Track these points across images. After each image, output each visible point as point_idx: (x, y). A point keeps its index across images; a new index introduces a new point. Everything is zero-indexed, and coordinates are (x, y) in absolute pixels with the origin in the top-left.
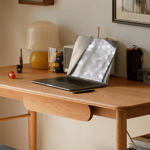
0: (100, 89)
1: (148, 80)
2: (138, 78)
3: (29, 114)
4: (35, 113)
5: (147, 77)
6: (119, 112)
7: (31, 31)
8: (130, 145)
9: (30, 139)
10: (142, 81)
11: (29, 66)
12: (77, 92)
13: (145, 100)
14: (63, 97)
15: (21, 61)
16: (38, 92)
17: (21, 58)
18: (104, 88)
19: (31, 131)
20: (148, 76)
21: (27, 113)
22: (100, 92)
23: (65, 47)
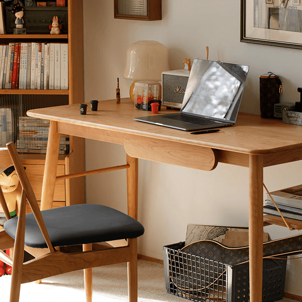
0: (226, 128)
1: (289, 117)
2: (275, 115)
3: (128, 165)
4: (137, 159)
5: (287, 114)
6: (253, 156)
7: (132, 54)
8: (266, 202)
9: (130, 198)
10: (281, 119)
11: (129, 101)
12: (197, 132)
13: (288, 141)
14: (179, 138)
15: (118, 94)
16: (144, 132)
17: (118, 90)
18: (231, 128)
19: (130, 188)
20: (289, 112)
21: (126, 164)
22: (226, 133)
23: (163, 73)
